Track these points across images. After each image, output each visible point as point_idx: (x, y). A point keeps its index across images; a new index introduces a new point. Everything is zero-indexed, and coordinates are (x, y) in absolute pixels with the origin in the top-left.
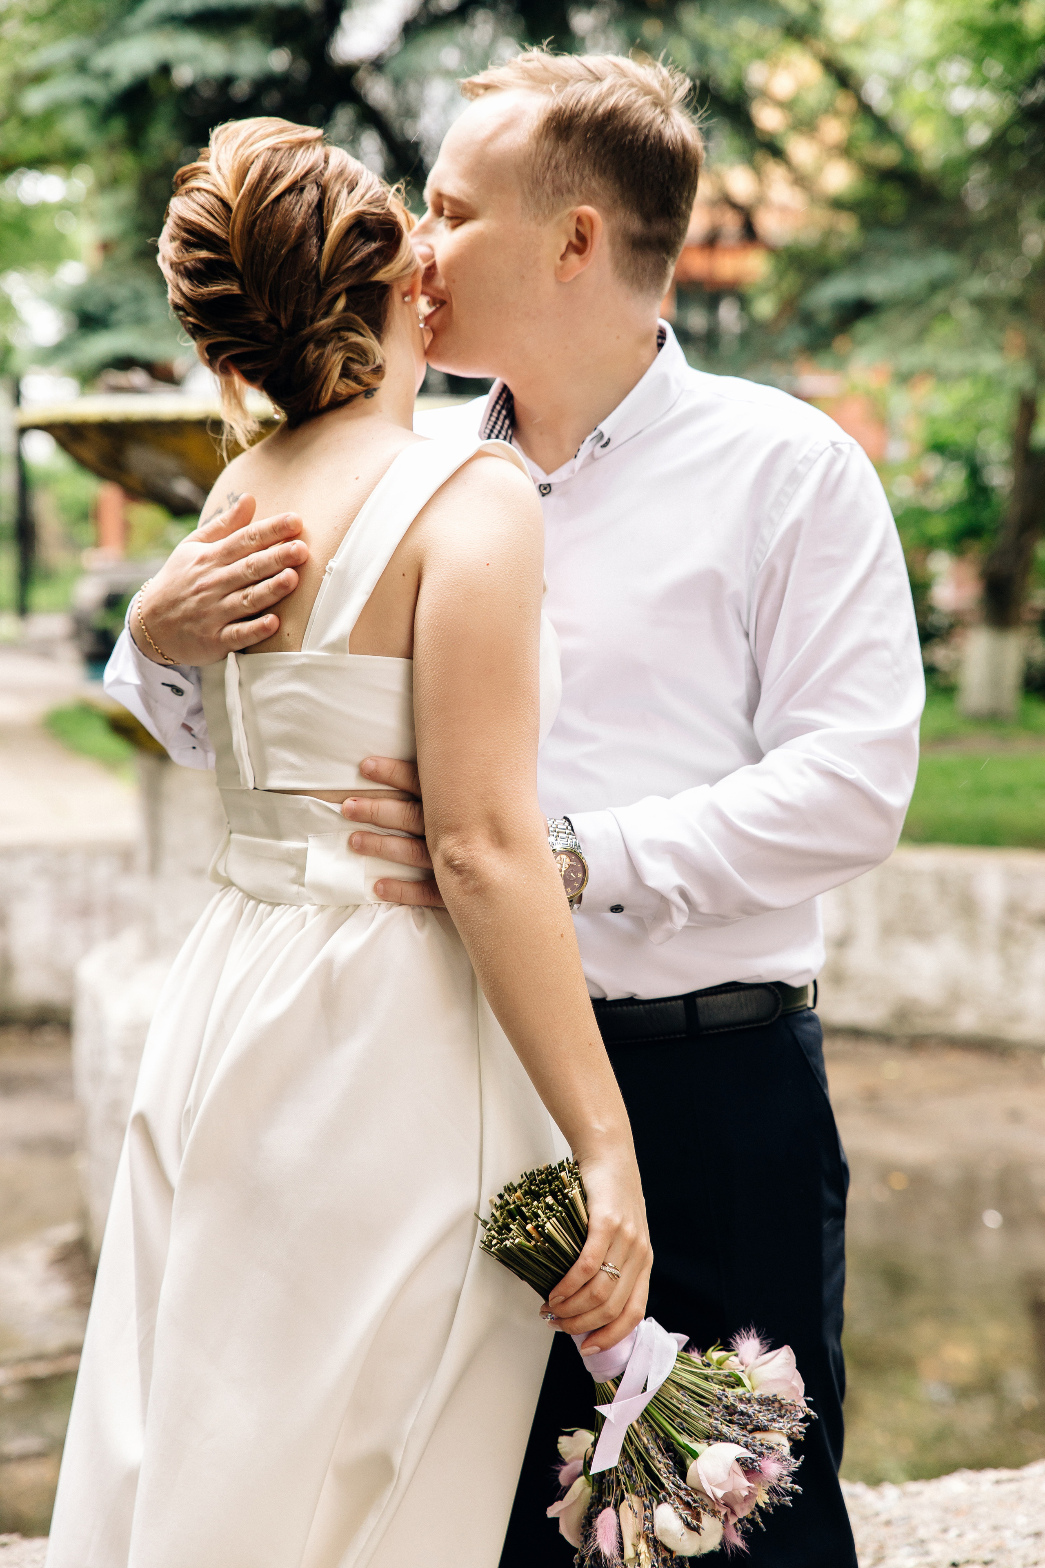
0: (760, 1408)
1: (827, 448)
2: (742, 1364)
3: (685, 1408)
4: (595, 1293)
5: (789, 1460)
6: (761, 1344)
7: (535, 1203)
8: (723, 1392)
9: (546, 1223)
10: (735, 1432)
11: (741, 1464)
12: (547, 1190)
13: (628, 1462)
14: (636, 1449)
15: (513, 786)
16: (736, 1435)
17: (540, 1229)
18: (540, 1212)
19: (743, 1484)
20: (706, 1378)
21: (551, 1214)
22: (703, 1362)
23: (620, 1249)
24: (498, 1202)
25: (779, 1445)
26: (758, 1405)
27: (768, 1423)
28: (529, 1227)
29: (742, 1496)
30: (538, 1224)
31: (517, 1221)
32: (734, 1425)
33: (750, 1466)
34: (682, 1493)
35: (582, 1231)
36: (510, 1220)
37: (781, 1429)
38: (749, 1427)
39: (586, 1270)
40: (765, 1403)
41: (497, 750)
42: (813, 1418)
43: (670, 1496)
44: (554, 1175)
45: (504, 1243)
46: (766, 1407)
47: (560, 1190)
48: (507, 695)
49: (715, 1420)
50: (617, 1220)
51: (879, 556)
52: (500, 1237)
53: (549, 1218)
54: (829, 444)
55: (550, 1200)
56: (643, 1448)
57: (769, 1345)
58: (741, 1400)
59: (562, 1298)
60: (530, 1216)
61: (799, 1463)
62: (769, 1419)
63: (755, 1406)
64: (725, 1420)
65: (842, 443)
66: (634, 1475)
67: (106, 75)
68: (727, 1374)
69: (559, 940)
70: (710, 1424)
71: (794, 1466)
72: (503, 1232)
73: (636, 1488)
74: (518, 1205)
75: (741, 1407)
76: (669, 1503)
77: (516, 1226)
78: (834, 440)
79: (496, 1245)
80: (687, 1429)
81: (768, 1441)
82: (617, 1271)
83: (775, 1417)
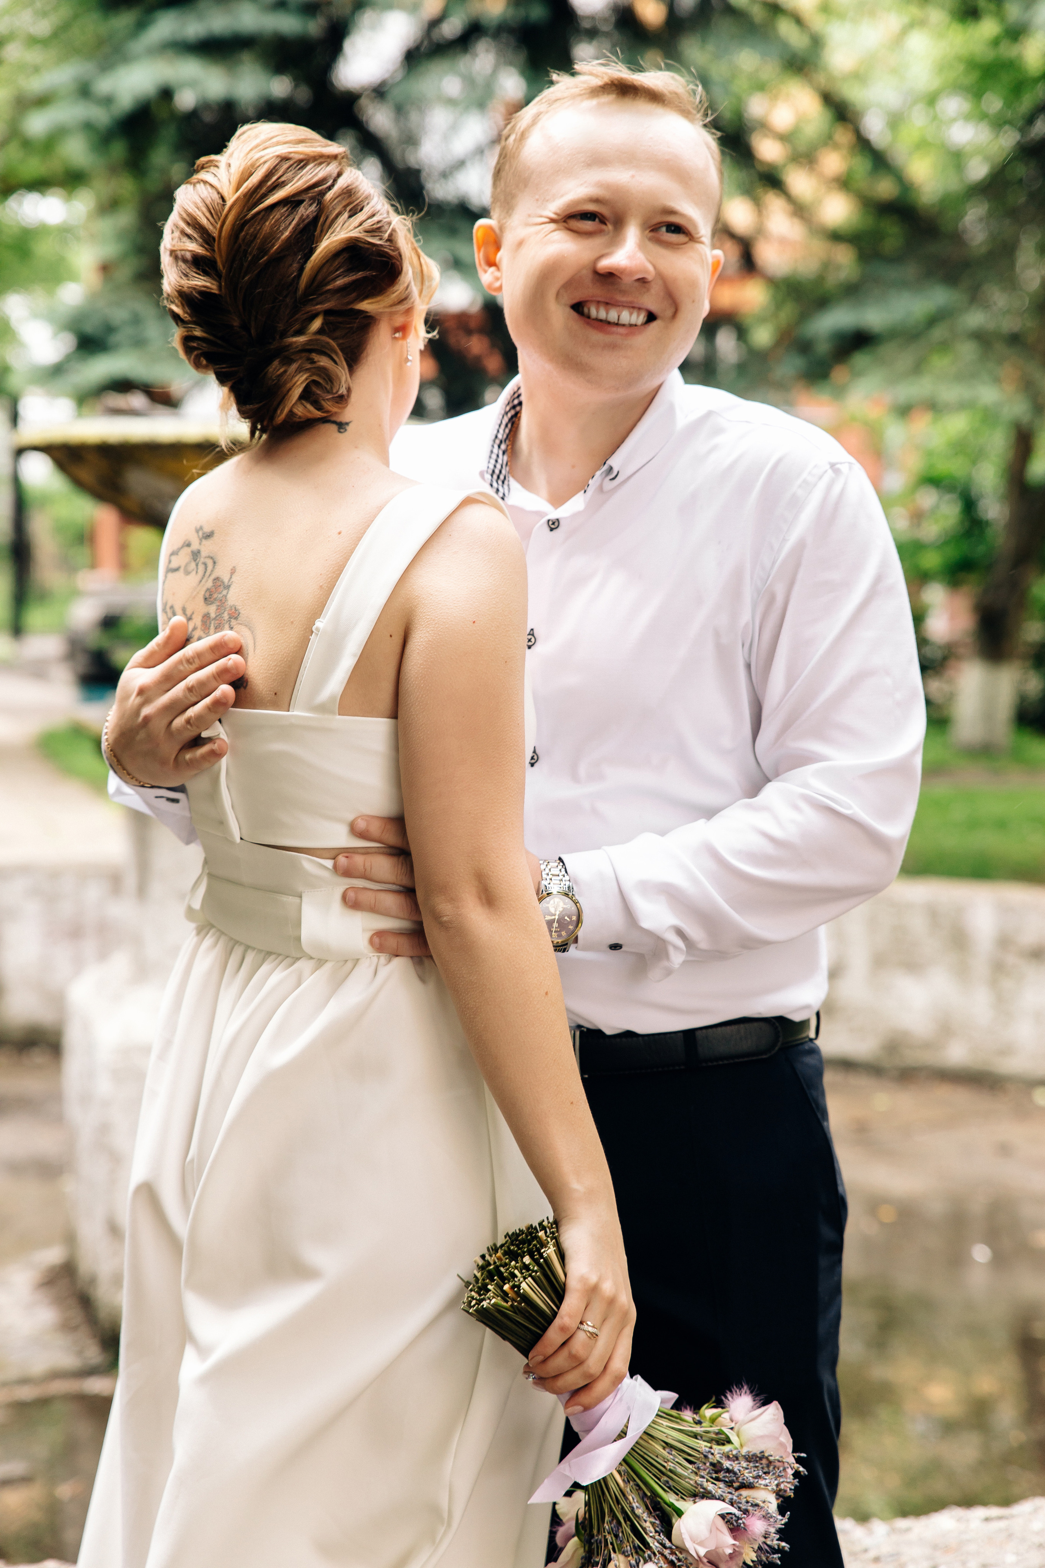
0: (748, 1465)
1: (826, 471)
2: (732, 1421)
3: (670, 1466)
4: (574, 1352)
5: (774, 1517)
6: (754, 1401)
7: (513, 1263)
8: (710, 1450)
9: (521, 1283)
10: (721, 1490)
11: (727, 1522)
12: (525, 1250)
13: (615, 1521)
14: (623, 1508)
15: (500, 844)
16: (721, 1493)
17: (516, 1289)
18: (516, 1272)
19: (727, 1542)
20: (695, 1436)
21: (527, 1273)
22: (694, 1420)
23: (597, 1309)
24: (481, 1262)
25: (764, 1502)
26: (745, 1462)
27: (754, 1480)
28: (506, 1287)
29: (726, 1555)
30: (514, 1283)
31: (495, 1282)
32: (720, 1483)
33: (735, 1524)
34: (667, 1552)
35: (560, 1290)
36: (488, 1281)
37: (767, 1486)
38: (736, 1485)
39: (563, 1329)
40: (753, 1460)
41: (484, 808)
42: (802, 1474)
43: (655, 1555)
44: (534, 1235)
45: (482, 1304)
46: (754, 1463)
47: (538, 1250)
48: (494, 752)
49: (700, 1478)
50: (593, 1279)
51: (878, 579)
52: (478, 1298)
53: (525, 1278)
54: (828, 466)
55: (527, 1260)
56: (628, 1507)
57: (762, 1401)
58: (728, 1458)
59: (541, 1358)
60: (507, 1276)
61: (785, 1520)
62: (755, 1475)
63: (742, 1463)
64: (712, 1478)
65: (841, 463)
66: (620, 1535)
67: (108, 101)
68: (717, 1431)
69: (543, 998)
70: (696, 1482)
71: (780, 1523)
72: (482, 1293)
73: (622, 1548)
74: (497, 1265)
75: (727, 1464)
76: (654, 1562)
77: (493, 1286)
78: (833, 461)
79: (474, 1306)
80: (674, 1487)
81: (754, 1498)
82: (595, 1330)
83: (760, 1474)
